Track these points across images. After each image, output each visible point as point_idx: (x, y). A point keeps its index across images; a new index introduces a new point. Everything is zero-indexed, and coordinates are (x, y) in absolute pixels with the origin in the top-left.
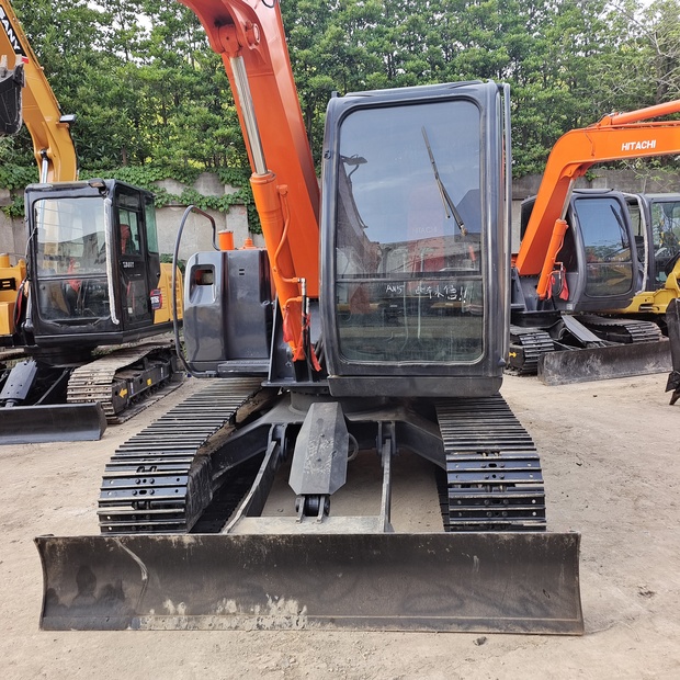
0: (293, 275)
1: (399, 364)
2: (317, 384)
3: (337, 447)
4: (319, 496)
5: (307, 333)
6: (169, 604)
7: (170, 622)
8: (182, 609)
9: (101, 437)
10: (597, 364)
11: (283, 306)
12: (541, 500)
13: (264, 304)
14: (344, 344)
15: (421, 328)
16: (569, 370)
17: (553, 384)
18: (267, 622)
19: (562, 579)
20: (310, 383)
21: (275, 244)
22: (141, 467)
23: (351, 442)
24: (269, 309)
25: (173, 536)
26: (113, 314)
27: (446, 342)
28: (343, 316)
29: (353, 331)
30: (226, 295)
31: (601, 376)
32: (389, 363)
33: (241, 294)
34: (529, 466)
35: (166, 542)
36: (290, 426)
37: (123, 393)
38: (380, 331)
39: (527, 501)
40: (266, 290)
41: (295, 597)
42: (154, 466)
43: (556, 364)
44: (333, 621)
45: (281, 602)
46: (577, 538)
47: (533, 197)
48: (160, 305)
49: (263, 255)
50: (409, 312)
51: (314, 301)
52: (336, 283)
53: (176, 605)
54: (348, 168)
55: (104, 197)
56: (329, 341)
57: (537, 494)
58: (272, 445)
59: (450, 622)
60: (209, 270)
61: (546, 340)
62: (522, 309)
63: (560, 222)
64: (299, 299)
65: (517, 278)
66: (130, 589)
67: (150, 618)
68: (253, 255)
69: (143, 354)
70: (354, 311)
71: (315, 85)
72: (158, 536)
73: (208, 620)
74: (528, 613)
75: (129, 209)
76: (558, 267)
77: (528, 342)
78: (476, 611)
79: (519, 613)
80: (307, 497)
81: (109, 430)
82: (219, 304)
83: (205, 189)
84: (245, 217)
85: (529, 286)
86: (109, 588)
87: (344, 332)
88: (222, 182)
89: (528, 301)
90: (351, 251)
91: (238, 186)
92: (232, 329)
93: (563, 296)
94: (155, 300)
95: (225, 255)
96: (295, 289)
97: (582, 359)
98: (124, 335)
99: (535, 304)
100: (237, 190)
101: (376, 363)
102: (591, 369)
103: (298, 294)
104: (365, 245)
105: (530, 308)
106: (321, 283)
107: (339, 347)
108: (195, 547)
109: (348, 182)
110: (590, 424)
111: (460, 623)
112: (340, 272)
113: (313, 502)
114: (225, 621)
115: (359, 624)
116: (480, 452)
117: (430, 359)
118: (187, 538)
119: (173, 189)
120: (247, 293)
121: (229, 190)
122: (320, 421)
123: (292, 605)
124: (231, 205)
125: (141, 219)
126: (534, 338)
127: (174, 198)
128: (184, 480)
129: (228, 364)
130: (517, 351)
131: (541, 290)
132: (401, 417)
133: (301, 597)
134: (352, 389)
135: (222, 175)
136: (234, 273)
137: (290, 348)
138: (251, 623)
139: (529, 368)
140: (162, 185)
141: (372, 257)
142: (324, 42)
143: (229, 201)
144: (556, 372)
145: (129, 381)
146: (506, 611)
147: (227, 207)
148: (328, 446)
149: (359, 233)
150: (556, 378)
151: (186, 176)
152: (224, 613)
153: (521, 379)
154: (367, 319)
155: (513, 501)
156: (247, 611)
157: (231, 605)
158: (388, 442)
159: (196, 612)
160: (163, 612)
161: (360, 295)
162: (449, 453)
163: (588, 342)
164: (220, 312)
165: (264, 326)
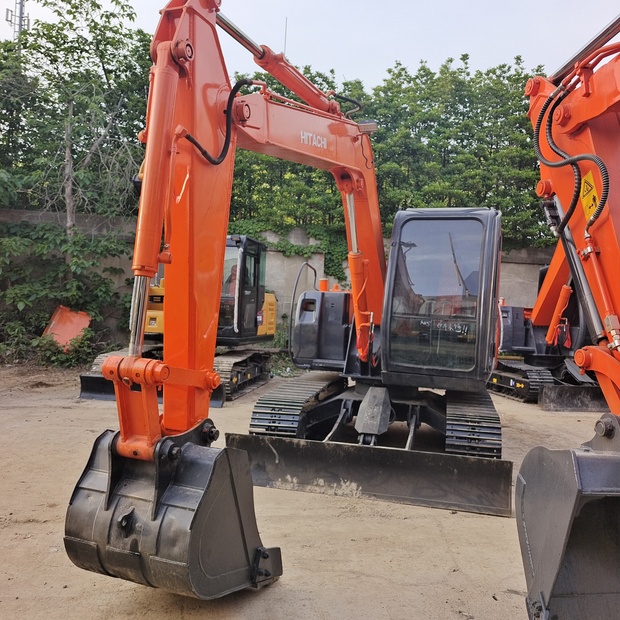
0: (366, 310)
1: (425, 367)
2: (374, 378)
3: (384, 411)
4: (371, 435)
5: (371, 345)
6: (289, 477)
7: (289, 486)
8: (295, 480)
9: (222, 406)
10: (587, 399)
11: (358, 328)
12: (499, 450)
13: (345, 326)
14: (392, 353)
15: (439, 348)
16: (563, 401)
17: (549, 410)
18: (340, 492)
19: (502, 487)
20: (369, 377)
21: (358, 291)
22: (274, 409)
23: (392, 412)
24: (347, 330)
25: (295, 440)
26: (235, 325)
27: (453, 358)
28: (394, 337)
29: (399, 346)
30: (321, 319)
31: (590, 409)
32: (419, 366)
33: (331, 318)
34: (495, 431)
35: (291, 443)
36: (355, 402)
37: (235, 380)
38: (415, 347)
39: (491, 450)
40: (346, 318)
41: (355, 481)
42: (280, 409)
43: (553, 395)
44: (375, 495)
45: (348, 483)
46: (511, 463)
47: (546, 267)
48: (262, 322)
49: (347, 297)
50: (433, 338)
51: (377, 327)
52: (391, 317)
53: (292, 478)
54: (404, 249)
55: (239, 247)
56: (385, 350)
57: (497, 447)
58: (343, 411)
59: (439, 503)
60: (312, 302)
61: (548, 376)
62: (533, 352)
63: (566, 287)
64: (368, 324)
65: (530, 327)
66: (269, 467)
67: (279, 483)
68: (340, 295)
69: (249, 355)
70: (401, 335)
71: (385, 170)
72: (288, 439)
73: (309, 487)
74: (482, 503)
75: (251, 255)
76: (564, 322)
77: (534, 377)
78: (453, 499)
79: (477, 503)
80: (365, 435)
81: (226, 403)
82: (317, 324)
83: (295, 240)
84: (322, 262)
85: (541, 334)
86: (258, 465)
87: (394, 346)
88: (308, 235)
89: (539, 346)
90: (402, 299)
91: (320, 239)
92: (323, 340)
93: (567, 344)
94: (259, 318)
95: (323, 294)
96: (366, 318)
97: (574, 394)
98: (241, 341)
99: (544, 349)
100: (319, 242)
101: (411, 366)
102: (582, 402)
103: (368, 321)
104: (412, 295)
105: (540, 351)
106: (383, 316)
107: (390, 354)
108: (306, 448)
109: (404, 257)
110: (566, 435)
111: (444, 504)
112: (394, 310)
113: (368, 439)
114: (317, 488)
115: (389, 499)
116: (468, 421)
117: (444, 366)
118: (303, 442)
119: (271, 239)
120: (334, 318)
121: (312, 242)
122: (375, 397)
123: (354, 485)
124: (313, 253)
125: (257, 262)
126: (539, 374)
127: (272, 244)
128: (297, 418)
129: (318, 361)
130: (525, 383)
131: (549, 338)
132: (424, 404)
133: (359, 482)
134: (395, 380)
135: (309, 230)
136: (328, 305)
137: (359, 353)
138: (332, 492)
139: (532, 397)
140: (264, 235)
141: (414, 303)
142: (395, 139)
143: (312, 250)
144: (552, 401)
145: (238, 372)
146: (470, 501)
147: (310, 254)
148: (378, 410)
149: (407, 288)
150: (552, 406)
151: (283, 230)
152: (317, 485)
153: (526, 405)
154: (408, 340)
155: (483, 449)
156: (329, 486)
157: (321, 481)
158: (414, 417)
159: (303, 483)
160: (285, 481)
161: (405, 325)
162: (448, 420)
163: (583, 382)
164: (317, 328)
165: (342, 340)
